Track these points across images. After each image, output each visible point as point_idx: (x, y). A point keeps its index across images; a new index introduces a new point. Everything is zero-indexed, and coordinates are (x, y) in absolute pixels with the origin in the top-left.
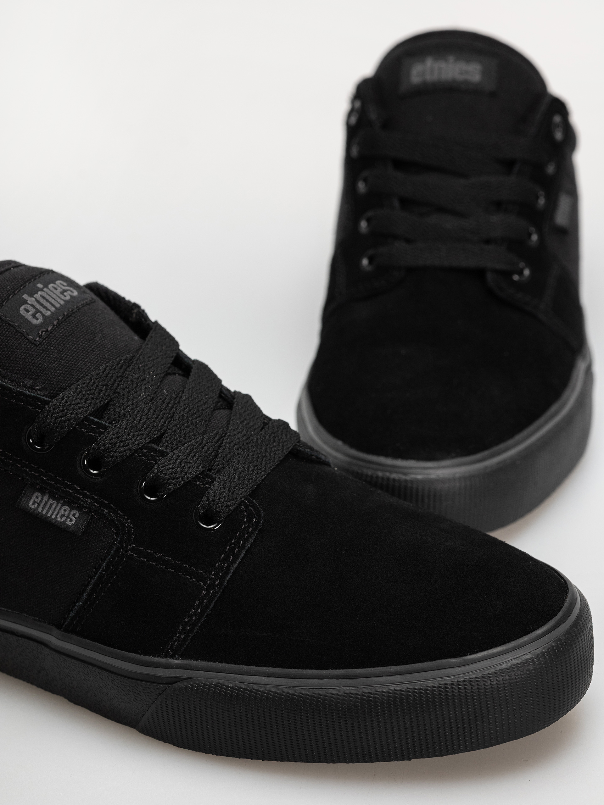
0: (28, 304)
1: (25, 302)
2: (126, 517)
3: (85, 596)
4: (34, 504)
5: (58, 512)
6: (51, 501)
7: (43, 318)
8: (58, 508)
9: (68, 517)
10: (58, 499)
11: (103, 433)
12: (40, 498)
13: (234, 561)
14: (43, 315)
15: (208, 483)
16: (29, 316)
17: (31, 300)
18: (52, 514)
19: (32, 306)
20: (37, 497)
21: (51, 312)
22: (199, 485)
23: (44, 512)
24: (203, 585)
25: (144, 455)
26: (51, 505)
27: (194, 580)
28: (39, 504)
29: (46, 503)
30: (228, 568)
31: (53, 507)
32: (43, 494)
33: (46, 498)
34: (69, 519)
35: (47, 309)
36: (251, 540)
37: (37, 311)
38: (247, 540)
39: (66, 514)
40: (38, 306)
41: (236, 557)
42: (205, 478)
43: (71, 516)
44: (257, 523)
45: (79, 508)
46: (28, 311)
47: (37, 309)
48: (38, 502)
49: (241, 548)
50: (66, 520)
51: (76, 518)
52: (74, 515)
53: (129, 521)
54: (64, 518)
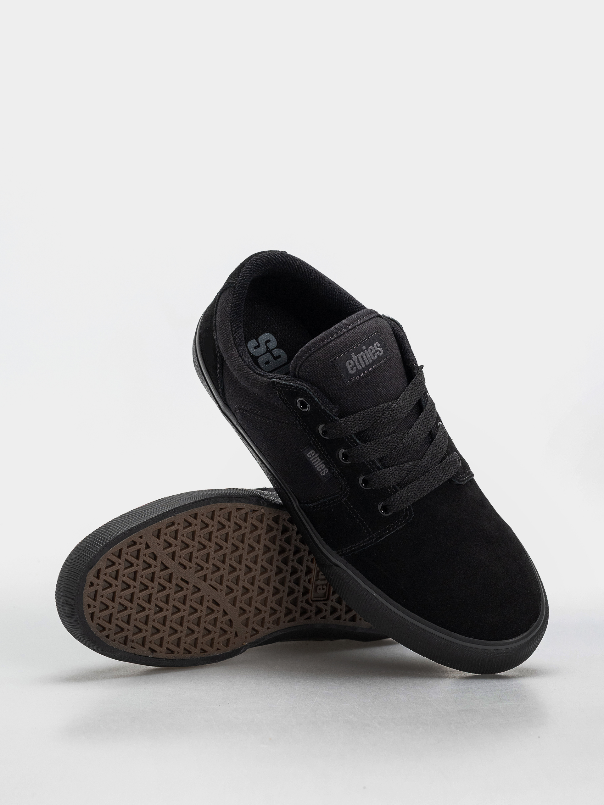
0: (352, 360)
1: (351, 358)
2: (348, 486)
3: (315, 504)
4: (310, 455)
5: (319, 466)
6: (318, 458)
7: (356, 370)
8: (320, 464)
9: (322, 470)
10: (322, 460)
11: (355, 446)
12: (314, 454)
13: (387, 533)
14: (357, 368)
15: (394, 492)
16: (349, 367)
17: (354, 357)
18: (316, 465)
19: (354, 362)
20: (313, 453)
21: (362, 367)
22: (389, 491)
23: (313, 462)
24: (369, 536)
25: (370, 465)
26: (317, 460)
27: (366, 531)
28: (312, 456)
29: (316, 458)
30: (383, 536)
31: (318, 462)
32: (316, 453)
33: (316, 456)
34: (322, 472)
35: (361, 365)
36: (401, 527)
37: (355, 365)
38: (398, 526)
39: (323, 468)
40: (357, 363)
41: (389, 532)
42: (393, 489)
43: (324, 470)
44: (408, 520)
45: (329, 469)
46: (350, 364)
47: (355, 364)
48: (312, 455)
49: (394, 529)
50: (321, 471)
51: (326, 473)
52: (326, 471)
53: (349, 489)
54: (320, 470)
